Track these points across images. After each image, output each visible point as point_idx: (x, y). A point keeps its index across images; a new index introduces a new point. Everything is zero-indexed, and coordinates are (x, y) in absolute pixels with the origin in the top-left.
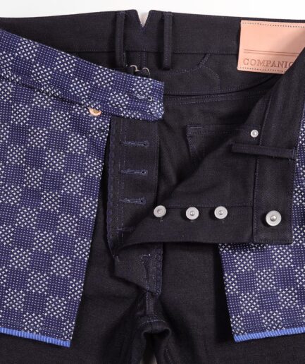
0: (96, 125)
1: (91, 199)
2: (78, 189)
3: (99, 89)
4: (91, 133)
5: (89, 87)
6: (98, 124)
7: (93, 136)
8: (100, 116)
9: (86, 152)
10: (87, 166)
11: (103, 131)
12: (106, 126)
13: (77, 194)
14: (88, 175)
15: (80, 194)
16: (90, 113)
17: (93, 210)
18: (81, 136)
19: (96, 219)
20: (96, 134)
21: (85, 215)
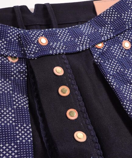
0: (16, 69)
1: (25, 125)
2: (11, 120)
3: (13, 43)
4: (13, 76)
5: (5, 42)
6: (17, 68)
7: (15, 78)
8: (18, 62)
9: (12, 90)
10: (15, 101)
11: (22, 72)
12: (24, 68)
13: (11, 124)
14: (18, 107)
15: (14, 124)
16: (9, 61)
17: (28, 134)
18: (5, 80)
19: (33, 141)
20: (17, 76)
21: (22, 140)
